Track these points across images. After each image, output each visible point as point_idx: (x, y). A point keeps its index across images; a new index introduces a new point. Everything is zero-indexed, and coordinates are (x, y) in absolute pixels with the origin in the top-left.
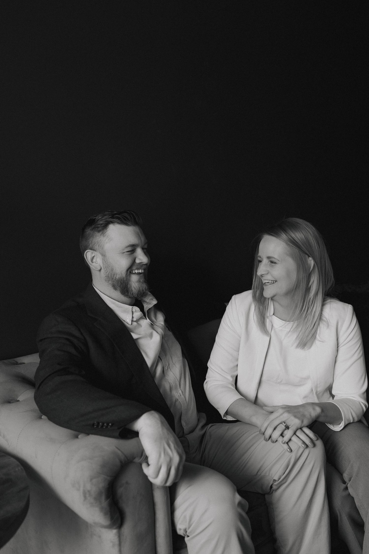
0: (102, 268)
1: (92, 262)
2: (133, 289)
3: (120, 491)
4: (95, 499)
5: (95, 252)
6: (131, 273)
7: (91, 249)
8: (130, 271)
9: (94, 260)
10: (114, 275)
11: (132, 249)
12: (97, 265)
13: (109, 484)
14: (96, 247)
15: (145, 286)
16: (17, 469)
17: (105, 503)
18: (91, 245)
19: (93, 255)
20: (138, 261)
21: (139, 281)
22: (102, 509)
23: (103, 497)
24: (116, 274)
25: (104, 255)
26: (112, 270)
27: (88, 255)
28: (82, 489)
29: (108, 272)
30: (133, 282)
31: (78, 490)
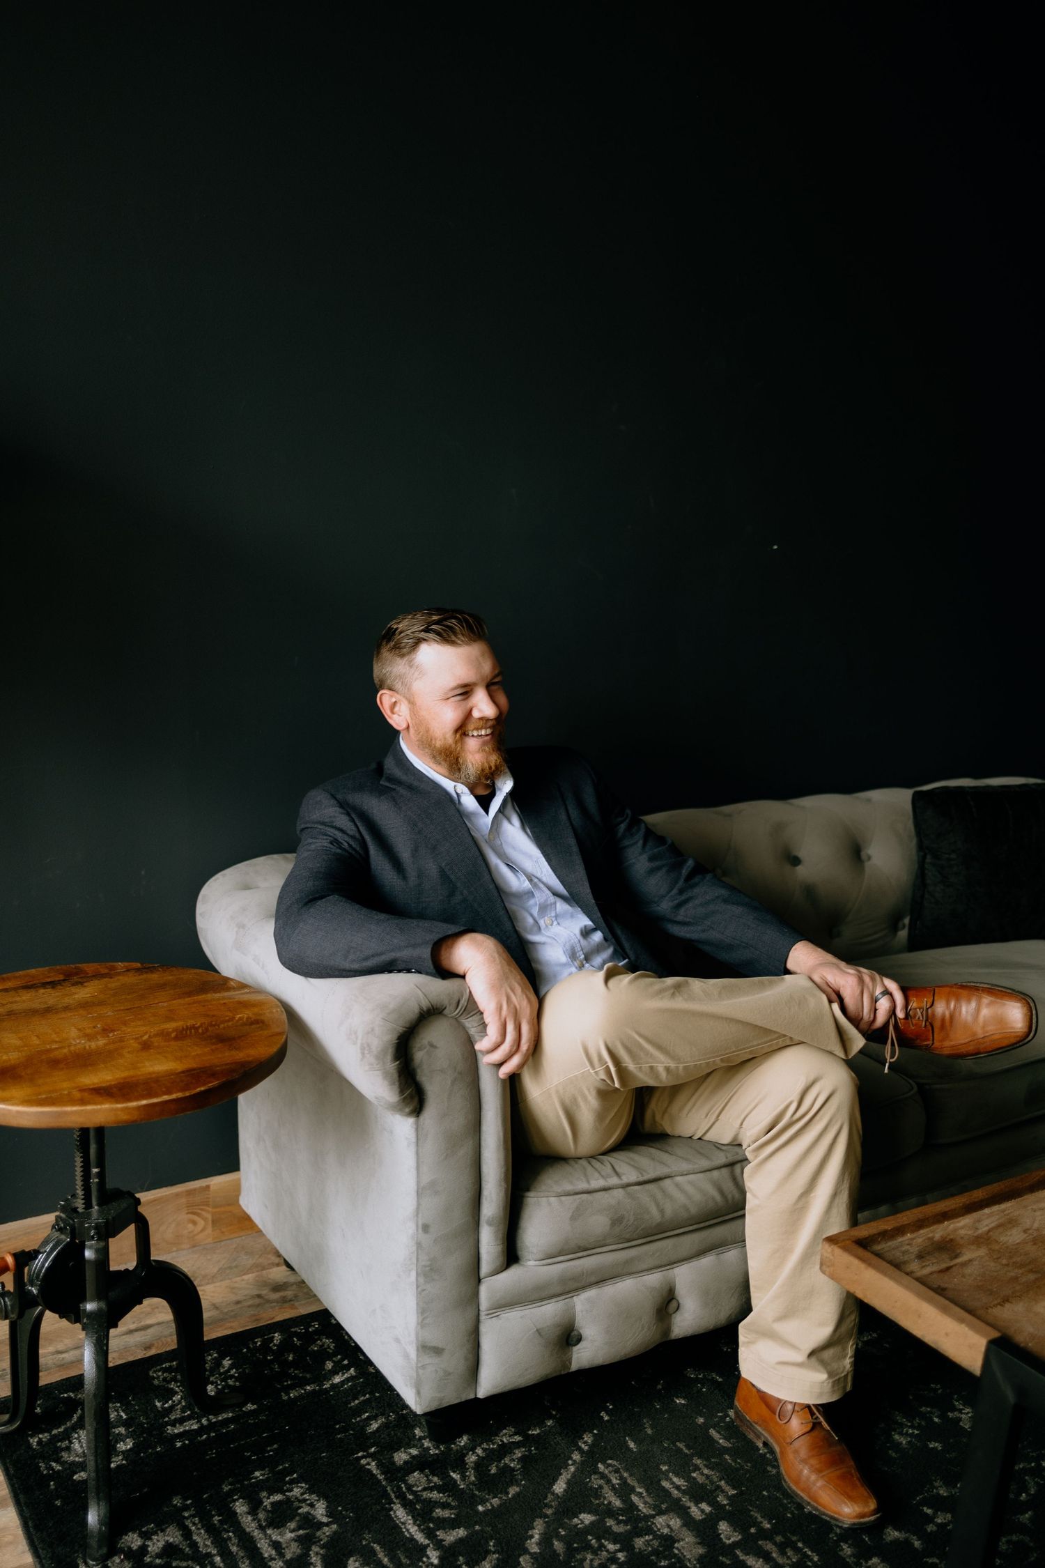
0: (411, 725)
1: (393, 712)
2: (470, 766)
3: (419, 1056)
4: (377, 1058)
5: (396, 694)
6: (465, 734)
7: (390, 689)
8: (461, 730)
9: (396, 709)
10: (431, 740)
11: (466, 691)
12: (401, 718)
13: (399, 1038)
14: (398, 686)
15: (494, 759)
16: (274, 1011)
17: (392, 1066)
18: (389, 681)
19: (394, 700)
20: (476, 714)
21: (481, 750)
22: (386, 1075)
23: (389, 1057)
24: (436, 739)
25: (412, 703)
26: (428, 731)
27: (385, 699)
28: (359, 1042)
29: (421, 734)
30: (470, 752)
31: (355, 1043)
